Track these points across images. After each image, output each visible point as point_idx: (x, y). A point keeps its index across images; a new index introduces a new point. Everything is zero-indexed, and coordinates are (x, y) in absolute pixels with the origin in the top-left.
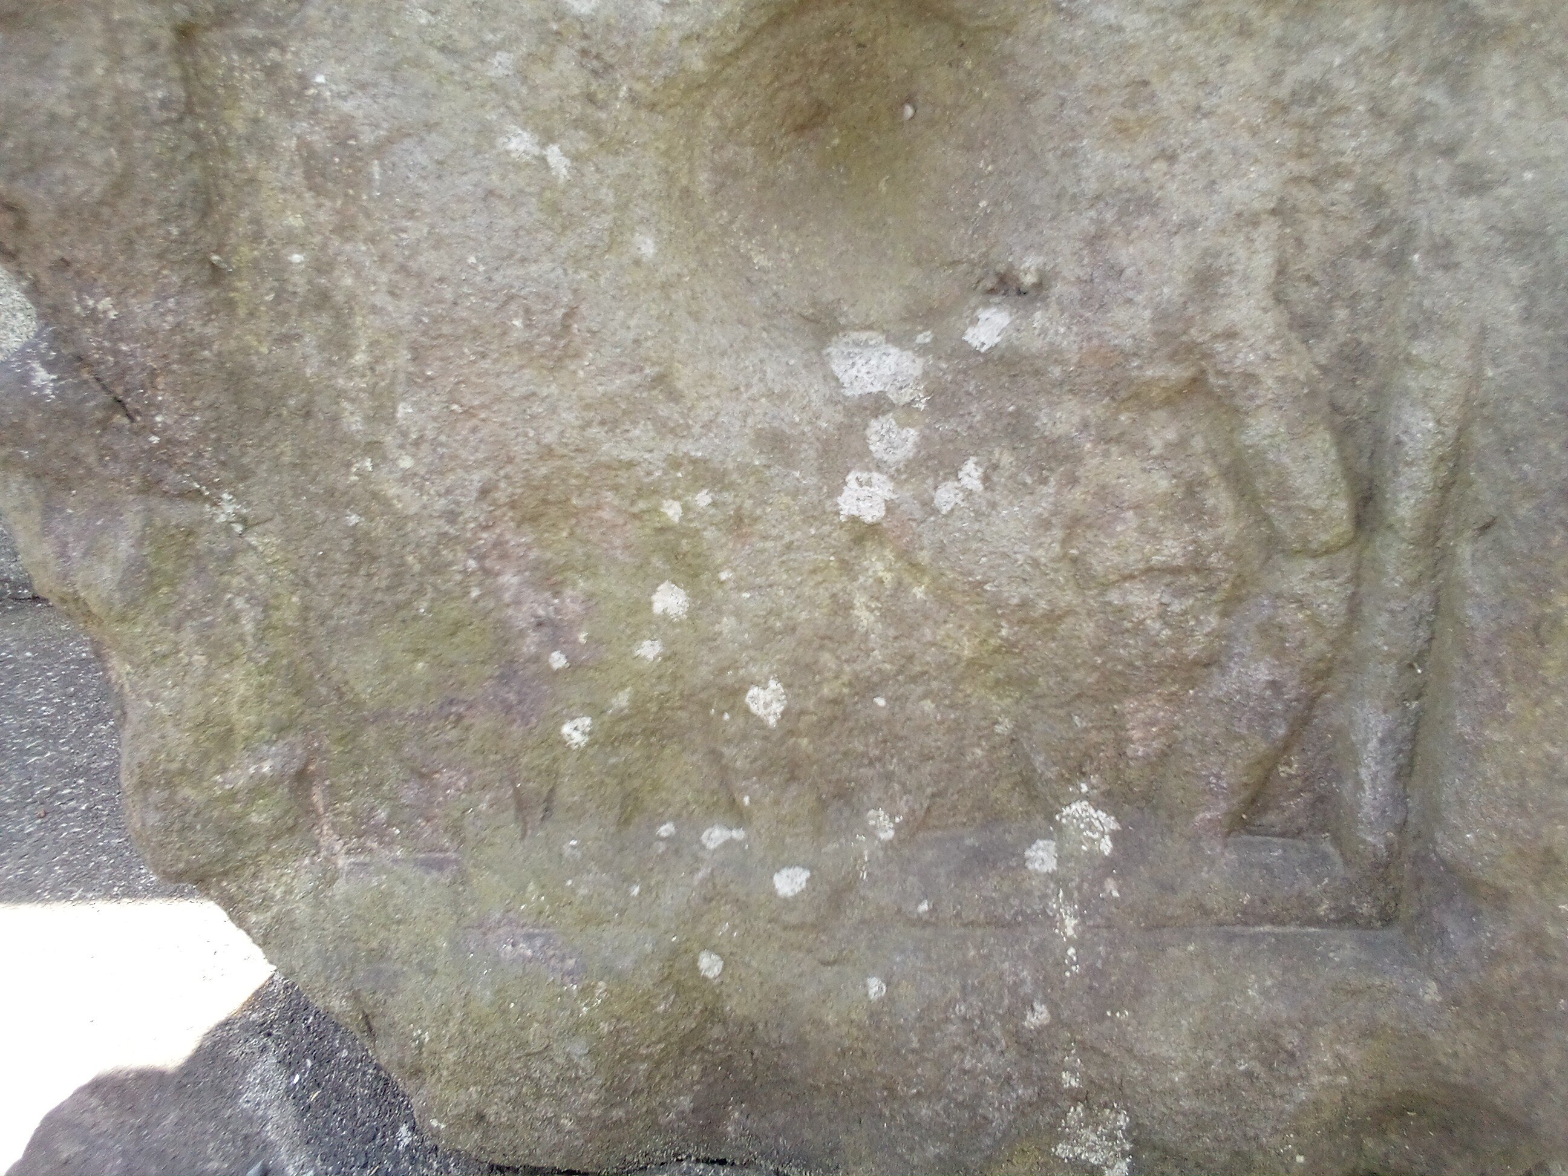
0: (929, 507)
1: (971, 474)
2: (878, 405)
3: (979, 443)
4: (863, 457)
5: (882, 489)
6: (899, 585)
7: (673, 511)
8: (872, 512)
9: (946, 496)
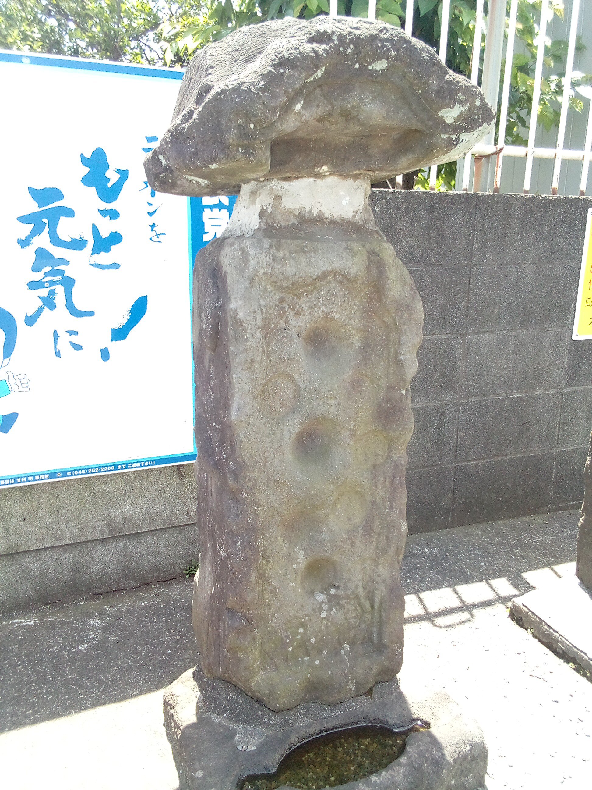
0: (331, 614)
1: (334, 610)
2: (322, 602)
3: (335, 606)
4: (322, 610)
5: (325, 613)
6: (327, 624)
7: (303, 620)
8: (325, 616)
9: (332, 613)
